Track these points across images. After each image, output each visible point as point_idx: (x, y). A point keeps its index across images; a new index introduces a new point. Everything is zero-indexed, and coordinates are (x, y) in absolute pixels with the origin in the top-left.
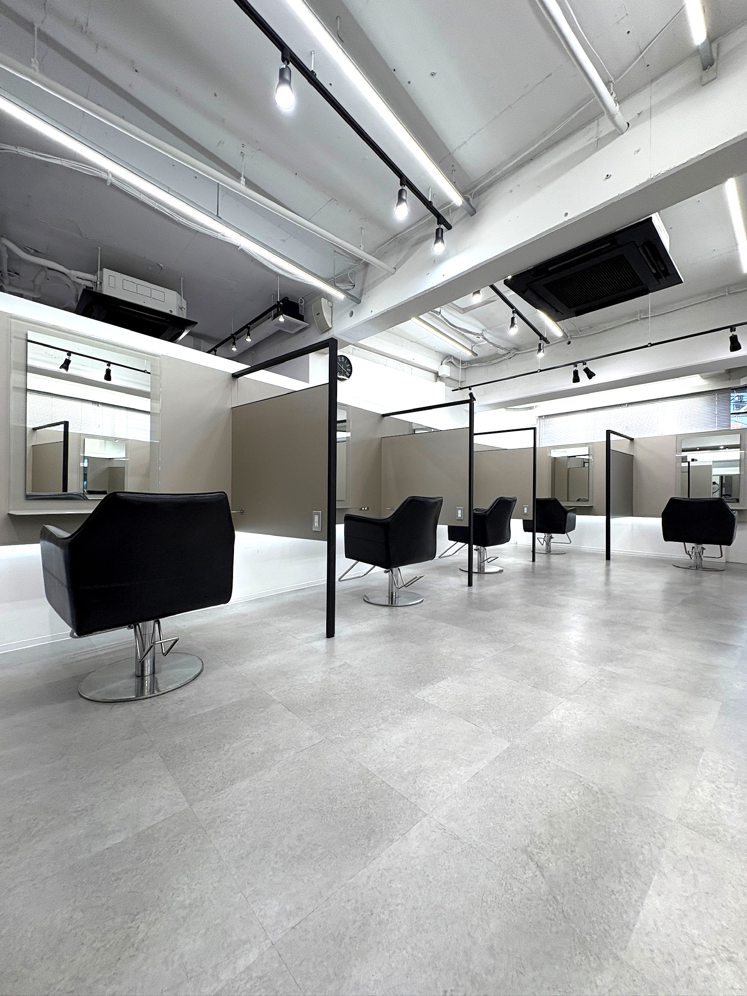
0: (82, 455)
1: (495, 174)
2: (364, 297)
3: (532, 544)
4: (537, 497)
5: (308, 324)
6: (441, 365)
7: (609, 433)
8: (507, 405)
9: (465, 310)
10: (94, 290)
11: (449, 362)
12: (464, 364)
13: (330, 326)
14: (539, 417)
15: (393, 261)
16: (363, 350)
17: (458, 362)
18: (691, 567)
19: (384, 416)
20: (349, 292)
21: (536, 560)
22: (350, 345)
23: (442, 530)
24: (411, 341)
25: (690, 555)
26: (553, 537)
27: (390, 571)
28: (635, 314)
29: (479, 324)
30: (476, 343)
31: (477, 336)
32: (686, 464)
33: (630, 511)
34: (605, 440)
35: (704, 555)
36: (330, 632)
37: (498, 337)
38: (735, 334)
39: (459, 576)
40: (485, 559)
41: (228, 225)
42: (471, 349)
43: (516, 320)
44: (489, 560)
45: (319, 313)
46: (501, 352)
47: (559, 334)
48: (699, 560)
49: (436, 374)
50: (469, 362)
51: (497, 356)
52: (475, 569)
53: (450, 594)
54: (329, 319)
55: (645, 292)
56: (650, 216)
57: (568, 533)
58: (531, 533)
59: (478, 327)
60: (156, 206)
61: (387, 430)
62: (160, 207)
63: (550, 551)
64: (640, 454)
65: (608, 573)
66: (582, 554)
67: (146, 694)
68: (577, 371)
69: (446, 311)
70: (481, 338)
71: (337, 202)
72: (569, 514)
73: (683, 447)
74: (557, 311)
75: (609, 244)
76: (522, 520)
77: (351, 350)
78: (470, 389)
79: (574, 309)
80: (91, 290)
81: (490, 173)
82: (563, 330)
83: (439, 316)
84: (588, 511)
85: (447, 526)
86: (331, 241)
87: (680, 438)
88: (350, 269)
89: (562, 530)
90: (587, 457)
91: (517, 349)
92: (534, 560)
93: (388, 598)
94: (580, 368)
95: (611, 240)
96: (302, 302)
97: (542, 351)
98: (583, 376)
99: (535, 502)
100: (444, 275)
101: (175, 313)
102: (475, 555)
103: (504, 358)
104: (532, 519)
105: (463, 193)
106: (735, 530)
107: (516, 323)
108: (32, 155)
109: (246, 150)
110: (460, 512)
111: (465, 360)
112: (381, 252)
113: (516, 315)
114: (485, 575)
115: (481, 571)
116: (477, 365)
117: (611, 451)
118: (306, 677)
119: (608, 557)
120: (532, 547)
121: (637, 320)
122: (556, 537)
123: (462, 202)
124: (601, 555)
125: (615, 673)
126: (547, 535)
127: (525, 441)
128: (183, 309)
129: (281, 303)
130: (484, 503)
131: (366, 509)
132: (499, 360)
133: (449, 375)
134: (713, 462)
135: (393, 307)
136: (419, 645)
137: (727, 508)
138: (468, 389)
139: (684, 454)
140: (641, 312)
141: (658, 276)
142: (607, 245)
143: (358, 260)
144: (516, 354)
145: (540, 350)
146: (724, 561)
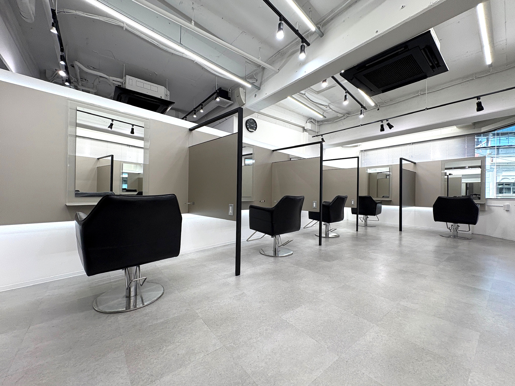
0: (121, 171)
1: (334, 12)
2: (262, 86)
3: (356, 221)
4: (359, 195)
5: (233, 102)
6: (306, 123)
7: (401, 159)
8: (342, 144)
9: (318, 92)
10: (121, 87)
11: (311, 121)
12: (319, 123)
13: (244, 103)
14: (361, 151)
15: (278, 66)
16: (263, 116)
17: (315, 121)
18: (450, 236)
19: (273, 151)
20: (254, 84)
21: (359, 230)
22: (255, 113)
23: (305, 214)
24: (290, 111)
25: (450, 230)
26: (368, 217)
27: (275, 237)
28: (418, 92)
29: (327, 100)
30: (325, 111)
31: (326, 107)
32: (446, 177)
33: (414, 203)
34: (399, 164)
35: (459, 230)
36: (238, 273)
37: (337, 107)
38: (480, 101)
39: (315, 239)
40: (329, 229)
41: (186, 48)
42: (322, 114)
43: (347, 97)
44: (331, 230)
45: (239, 96)
46: (340, 115)
47: (373, 104)
48: (455, 233)
49: (304, 128)
50: (322, 121)
51: (337, 118)
52: (323, 235)
53: (308, 250)
54: (244, 99)
55: (425, 77)
56: (429, 30)
57: (377, 215)
58: (356, 215)
59: (327, 102)
60: (150, 40)
61: (276, 159)
62: (152, 41)
63: (367, 225)
64: (419, 171)
65: (400, 239)
66: (385, 227)
67: (131, 307)
68: (383, 125)
69: (308, 93)
70: (328, 108)
71: (246, 33)
72: (378, 205)
73: (446, 167)
74: (371, 90)
75: (403, 49)
76: (351, 208)
77: (256, 116)
78: (322, 136)
79: (382, 89)
80: (120, 87)
81: (332, 11)
82: (375, 102)
83: (304, 96)
84: (389, 203)
85: (308, 212)
86: (242, 55)
87: (444, 162)
88: (254, 71)
89: (373, 213)
90: (388, 173)
91: (348, 114)
92: (357, 230)
93: (273, 252)
94: (385, 123)
95: (405, 46)
96: (230, 90)
97: (363, 114)
98: (386, 127)
99: (358, 198)
100: (305, 72)
101: (163, 98)
102: (323, 227)
103: (341, 119)
104: (356, 207)
105: (316, 24)
106: (478, 216)
107: (347, 98)
108: (84, 15)
109: (195, 6)
110: (314, 204)
111: (320, 120)
112: (271, 61)
113: (347, 94)
114: (330, 239)
115: (327, 236)
116: (326, 123)
117: (403, 170)
118: (220, 301)
119: (401, 229)
120: (356, 222)
121: (419, 95)
122: (370, 217)
123: (315, 29)
124: (396, 228)
125: (406, 307)
126: (365, 216)
127: (353, 164)
128: (167, 96)
129: (218, 91)
130: (329, 198)
131: (263, 201)
132: (339, 120)
133: (310, 129)
134: (462, 175)
135: (278, 91)
136: (287, 282)
137: (473, 203)
138: (321, 136)
139: (446, 171)
140: (421, 90)
141: (433, 67)
142: (402, 49)
143: (259, 66)
144: (348, 116)
145: (361, 114)
146: (471, 233)
